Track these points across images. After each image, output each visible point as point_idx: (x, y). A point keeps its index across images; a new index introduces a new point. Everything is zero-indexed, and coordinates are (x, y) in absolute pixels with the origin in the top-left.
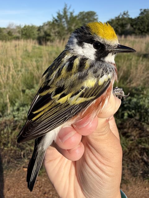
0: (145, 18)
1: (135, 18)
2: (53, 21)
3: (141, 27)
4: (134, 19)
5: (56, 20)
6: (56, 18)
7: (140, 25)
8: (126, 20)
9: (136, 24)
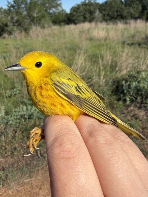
0: (113, 3)
1: (103, 3)
2: (10, 7)
3: (111, 13)
4: (101, 4)
5: (13, 6)
6: (13, 3)
7: (109, 10)
8: (94, 5)
9: (104, 10)
